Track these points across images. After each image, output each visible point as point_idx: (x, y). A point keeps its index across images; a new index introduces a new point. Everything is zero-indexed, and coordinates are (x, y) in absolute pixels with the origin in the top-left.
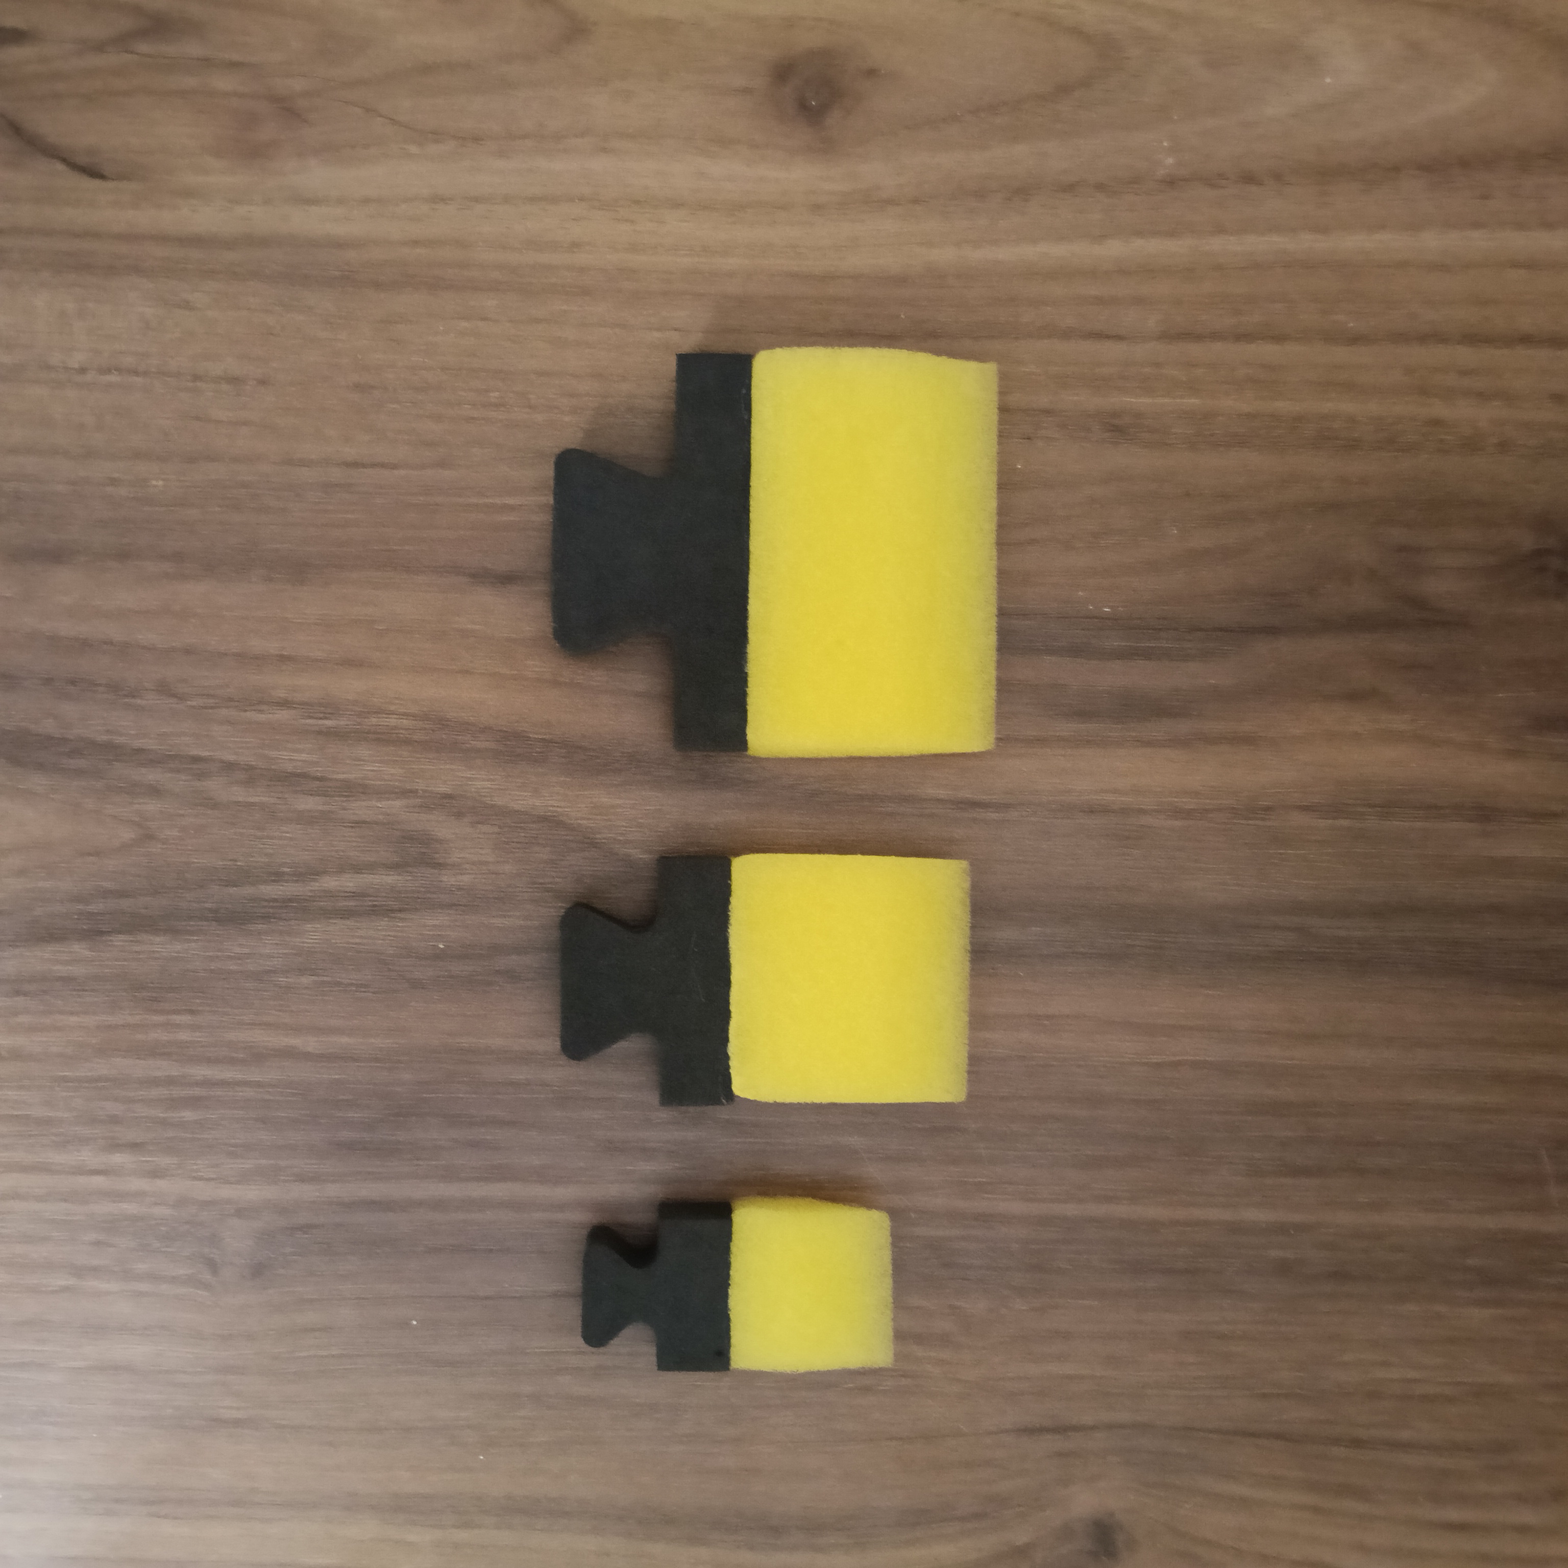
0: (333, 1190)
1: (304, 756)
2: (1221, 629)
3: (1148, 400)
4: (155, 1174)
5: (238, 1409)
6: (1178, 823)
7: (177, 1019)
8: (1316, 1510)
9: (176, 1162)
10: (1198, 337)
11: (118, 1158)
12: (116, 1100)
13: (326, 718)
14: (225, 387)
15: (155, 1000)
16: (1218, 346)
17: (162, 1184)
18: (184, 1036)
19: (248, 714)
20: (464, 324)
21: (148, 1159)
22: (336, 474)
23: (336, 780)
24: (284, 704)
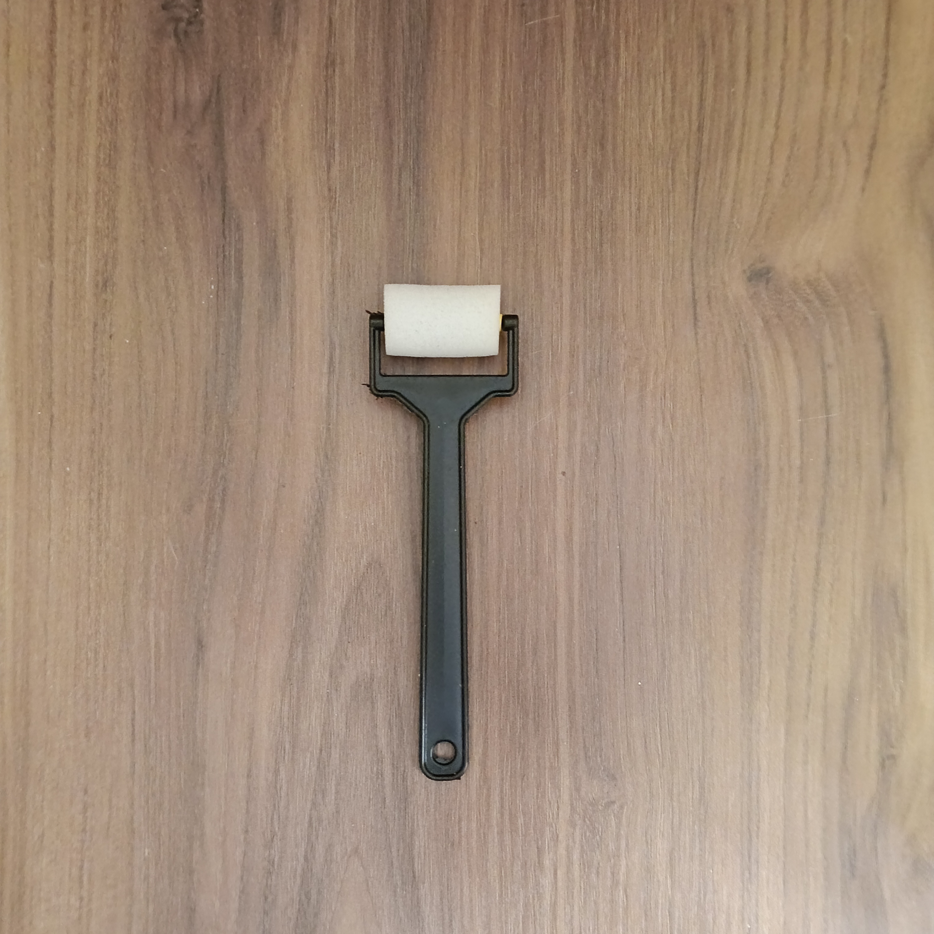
0: (563, 734)
1: (308, 760)
2: (223, 221)
3: (88, 266)
4: (556, 839)
5: (693, 787)
6: (339, 243)
7: (464, 830)
8: (740, 151)
9: (548, 828)
10: (51, 238)
11: (547, 862)
12: (512, 865)
13: (285, 747)
14: (88, 814)
15: (453, 845)
16: (56, 226)
17: (562, 836)
18: (474, 825)
19: (283, 794)
20: (49, 673)
21: (547, 844)
22: (139, 746)
23: (321, 741)
24: (277, 772)
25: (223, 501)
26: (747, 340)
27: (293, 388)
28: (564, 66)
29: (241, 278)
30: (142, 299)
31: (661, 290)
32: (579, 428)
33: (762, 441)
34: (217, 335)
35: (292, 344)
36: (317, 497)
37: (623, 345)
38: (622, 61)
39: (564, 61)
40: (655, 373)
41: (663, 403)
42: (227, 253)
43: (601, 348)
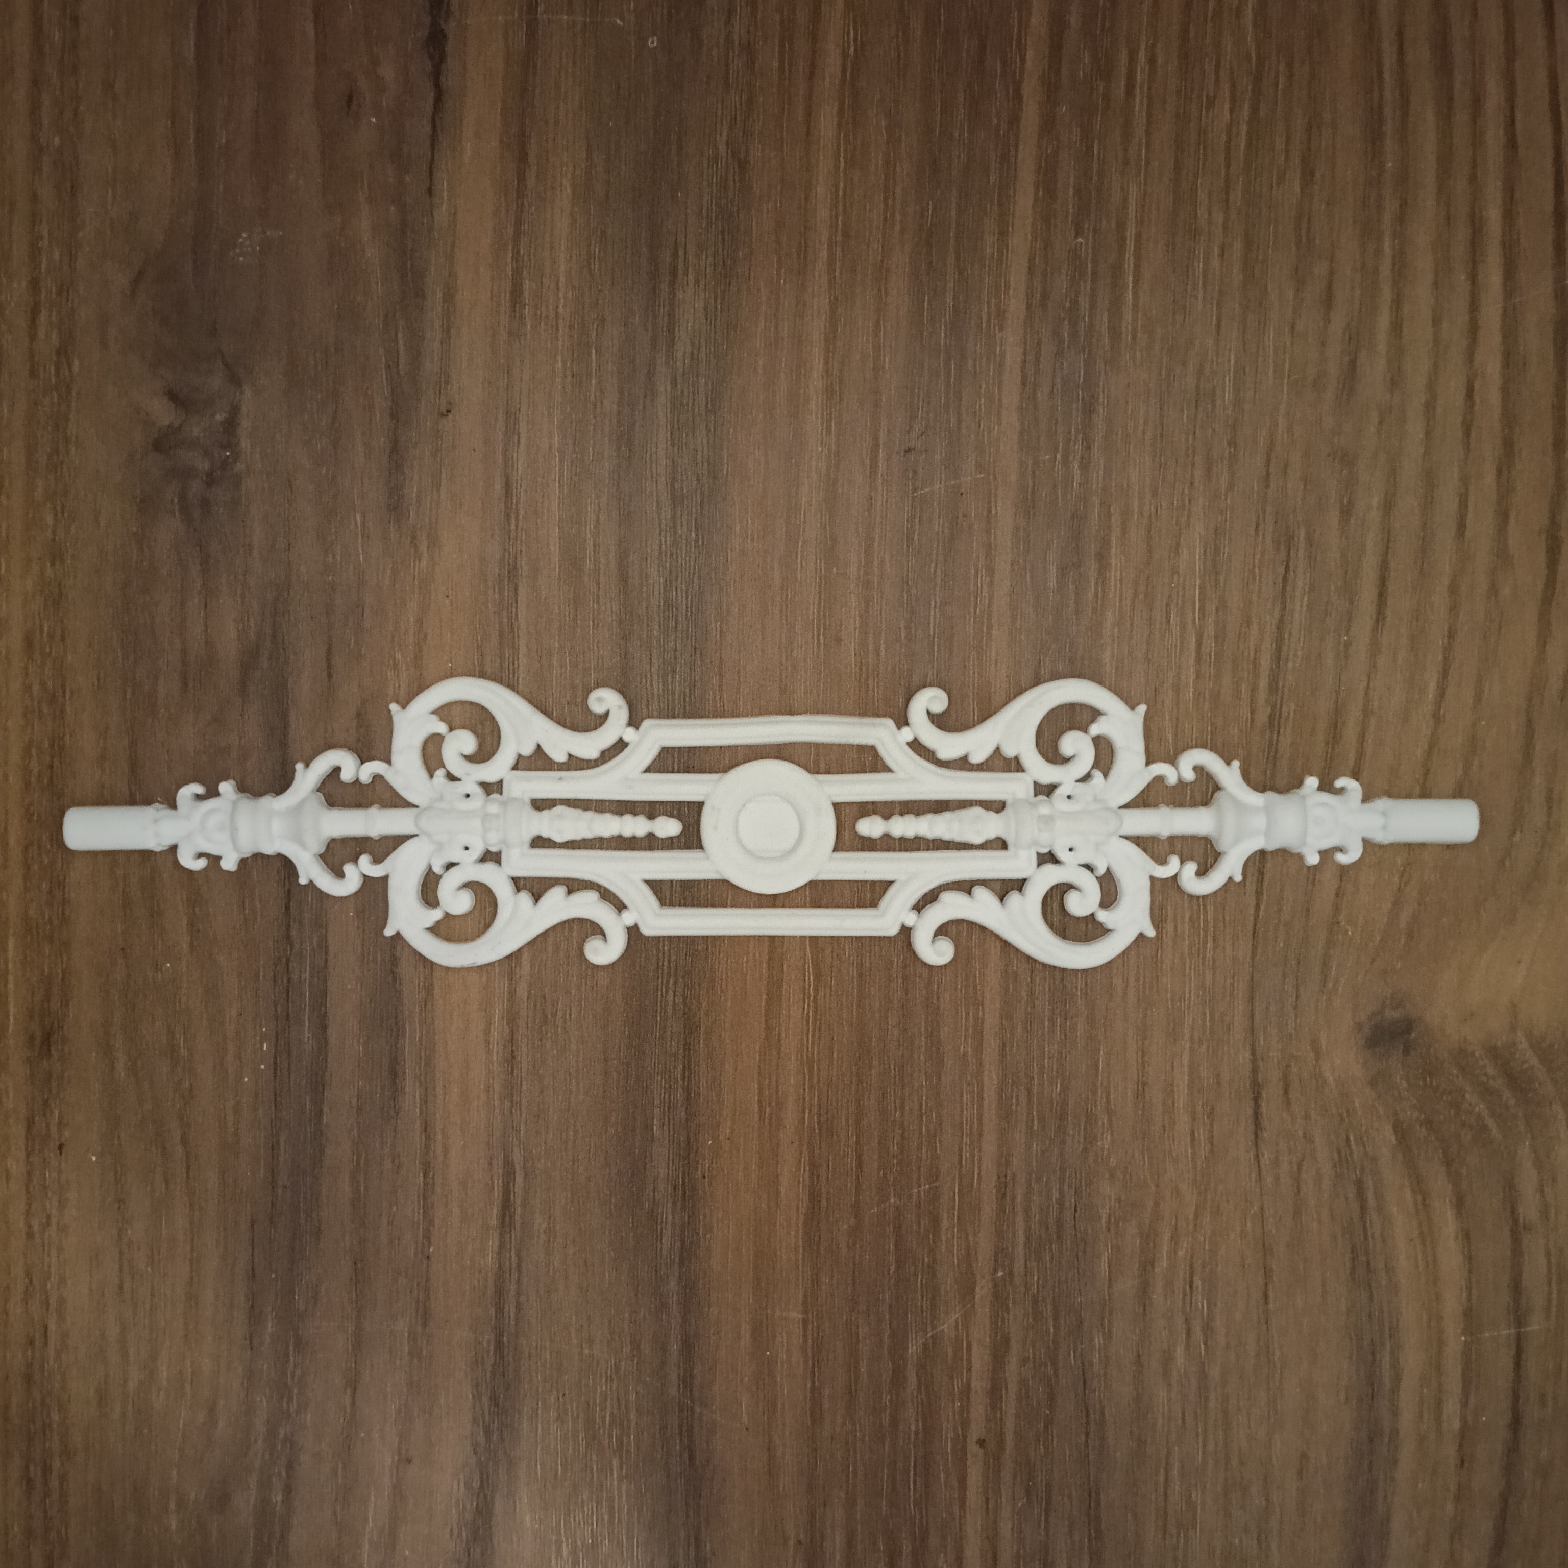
25: (288, 1490)
26: (1362, 1169)
27: (428, 1257)
28: (991, 584)
29: (324, 1028)
30: (121, 1071)
31: (1186, 1060)
32: (1015, 1348)
33: (1387, 1380)
34: (274, 1148)
35: (427, 1168)
36: (476, 1484)
37: (1107, 1176)
38: (1113, 575)
39: (991, 571)
40: (1172, 1237)
41: (1188, 1300)
42: (295, 977)
43: (1062, 1180)
